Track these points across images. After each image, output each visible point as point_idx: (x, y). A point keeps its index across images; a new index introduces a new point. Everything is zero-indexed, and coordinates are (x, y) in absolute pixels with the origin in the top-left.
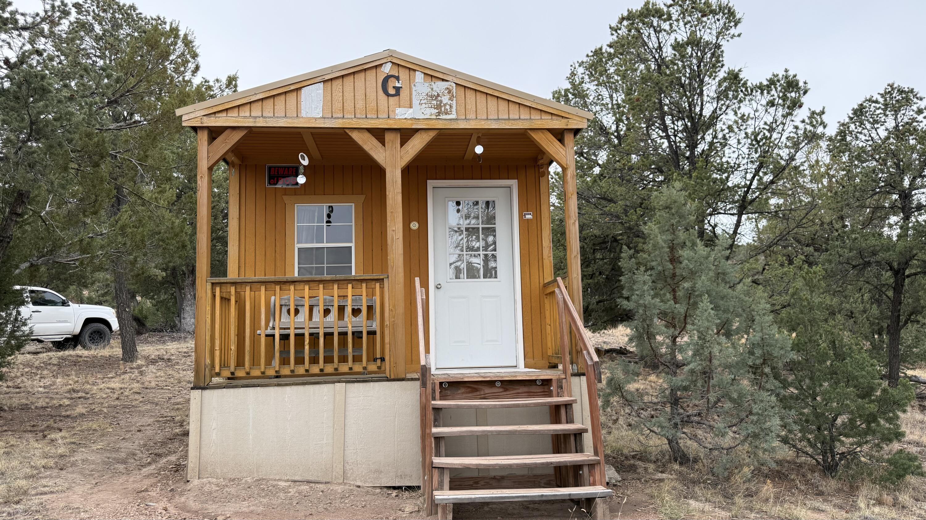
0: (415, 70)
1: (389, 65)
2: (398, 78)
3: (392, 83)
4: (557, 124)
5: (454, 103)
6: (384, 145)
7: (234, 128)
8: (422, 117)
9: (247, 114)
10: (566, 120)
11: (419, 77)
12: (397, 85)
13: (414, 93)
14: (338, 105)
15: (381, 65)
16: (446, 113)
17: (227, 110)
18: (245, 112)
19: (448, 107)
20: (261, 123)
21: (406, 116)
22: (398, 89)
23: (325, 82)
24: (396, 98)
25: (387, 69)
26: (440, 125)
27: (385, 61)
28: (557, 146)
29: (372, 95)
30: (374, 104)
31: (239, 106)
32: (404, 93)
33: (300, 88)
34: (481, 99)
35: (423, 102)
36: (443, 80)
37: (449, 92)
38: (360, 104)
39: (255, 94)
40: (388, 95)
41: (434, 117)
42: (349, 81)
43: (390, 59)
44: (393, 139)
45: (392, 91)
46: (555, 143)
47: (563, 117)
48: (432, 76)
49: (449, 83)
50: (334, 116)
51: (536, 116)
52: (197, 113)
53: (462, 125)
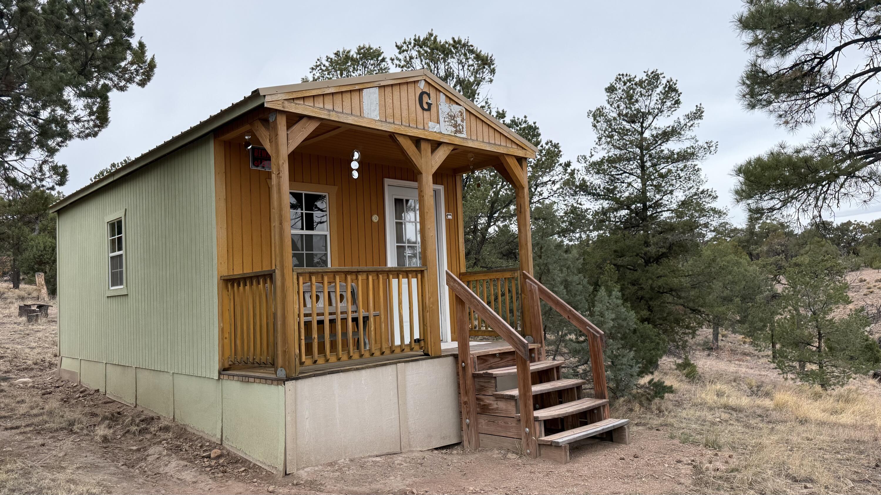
0: (440, 91)
1: (423, 83)
2: (429, 95)
3: (425, 99)
4: (521, 153)
5: (464, 124)
6: (420, 152)
7: (310, 118)
8: (446, 133)
9: (321, 106)
10: (524, 151)
11: (442, 97)
12: (429, 102)
13: (440, 111)
14: (389, 111)
15: (418, 81)
16: (460, 132)
17: (304, 98)
18: (319, 103)
19: (461, 127)
20: (334, 117)
21: (435, 130)
22: (429, 105)
23: (380, 87)
24: (428, 112)
25: (422, 86)
26: (457, 142)
27: (420, 78)
29: (412, 108)
30: (413, 115)
31: (314, 96)
32: (433, 109)
33: (362, 89)
34: (479, 124)
35: (446, 120)
36: (457, 104)
37: (461, 115)
38: (405, 113)
39: (328, 87)
40: (423, 110)
41: (453, 134)
42: (396, 89)
43: (424, 78)
44: (426, 148)
45: (426, 107)
47: (523, 149)
48: (450, 99)
49: (461, 107)
50: (388, 120)
52: (279, 95)
53: (470, 144)
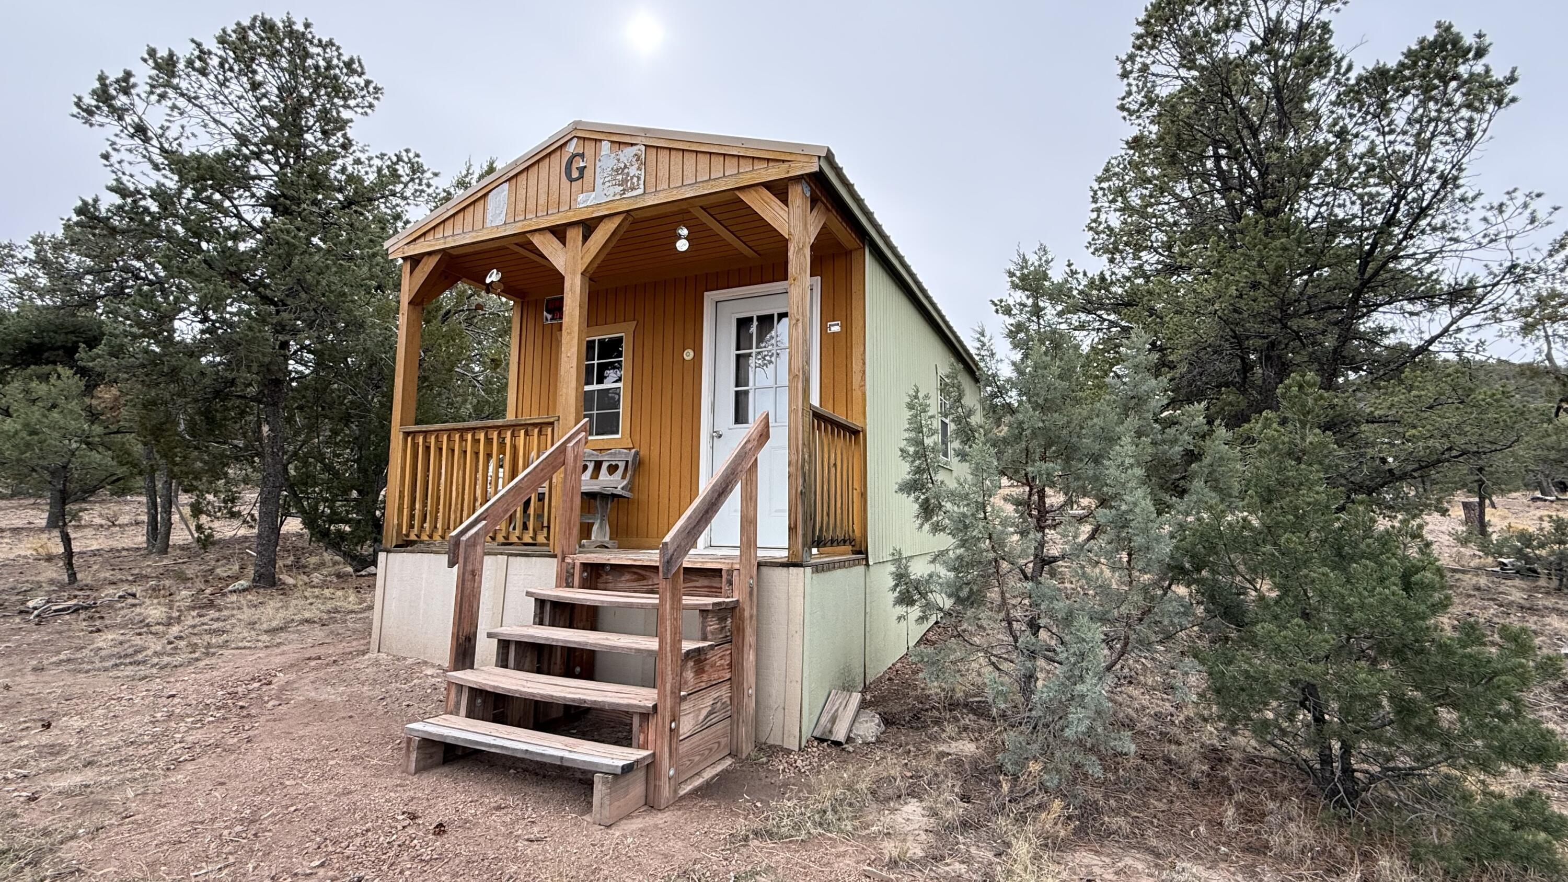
0: (601, 141)
1: (574, 141)
2: (582, 156)
3: (577, 163)
4: (774, 173)
5: (643, 173)
6: (564, 244)
7: (430, 254)
8: (605, 200)
9: (441, 235)
10: (787, 164)
11: (605, 147)
12: (583, 164)
13: (598, 170)
14: (521, 205)
15: (566, 143)
16: (633, 189)
17: (424, 234)
18: (439, 233)
19: (635, 180)
21: (588, 204)
22: (582, 170)
23: (509, 180)
24: (580, 182)
25: (571, 148)
26: (624, 206)
27: (569, 137)
28: (777, 209)
29: (555, 184)
30: (556, 195)
31: (435, 228)
32: (588, 174)
33: (487, 194)
34: (677, 157)
35: (607, 179)
36: (632, 145)
37: (638, 159)
38: (542, 198)
39: (448, 210)
40: (572, 181)
41: (618, 197)
42: (533, 173)
43: (575, 134)
44: (574, 235)
45: (575, 174)
46: (772, 204)
47: (783, 161)
48: (620, 143)
49: (638, 147)
50: (517, 219)
51: (746, 166)
52: (400, 243)
53: (650, 201)
